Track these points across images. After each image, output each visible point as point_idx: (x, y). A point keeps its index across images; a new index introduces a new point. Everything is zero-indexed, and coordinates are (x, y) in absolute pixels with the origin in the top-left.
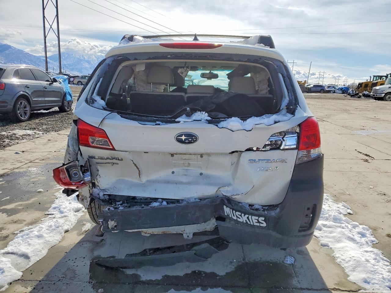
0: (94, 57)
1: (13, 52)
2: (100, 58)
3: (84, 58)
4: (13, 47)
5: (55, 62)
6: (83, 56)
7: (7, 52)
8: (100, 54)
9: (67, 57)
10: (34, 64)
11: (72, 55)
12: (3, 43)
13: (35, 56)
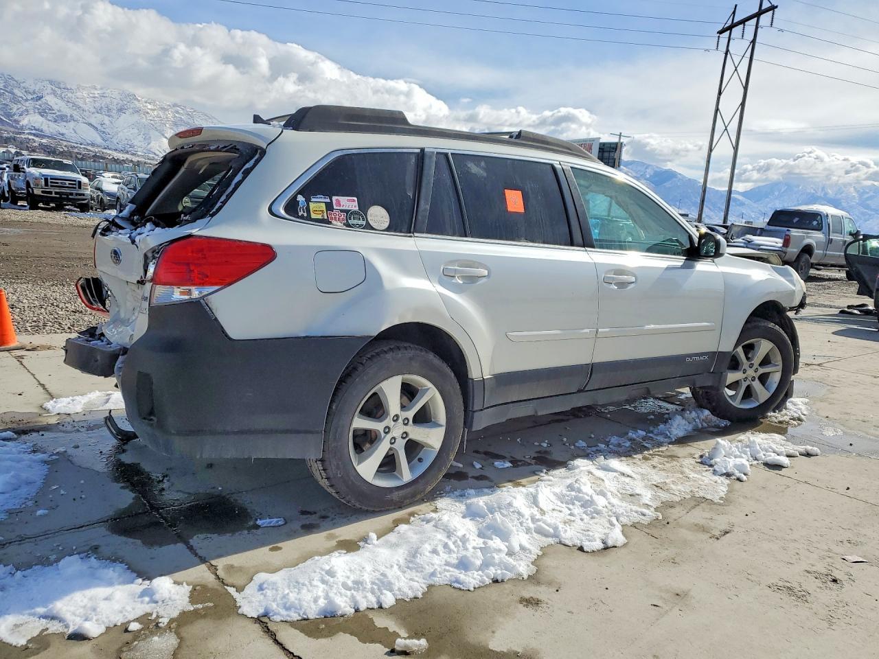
0: (852, 190)
1: (679, 184)
2: (868, 193)
3: (826, 194)
4: (680, 174)
5: (755, 202)
6: (823, 189)
7: (668, 184)
8: (869, 183)
9: (784, 192)
10: (711, 207)
11: (799, 186)
12: (665, 168)
13: (718, 191)
